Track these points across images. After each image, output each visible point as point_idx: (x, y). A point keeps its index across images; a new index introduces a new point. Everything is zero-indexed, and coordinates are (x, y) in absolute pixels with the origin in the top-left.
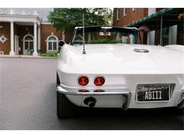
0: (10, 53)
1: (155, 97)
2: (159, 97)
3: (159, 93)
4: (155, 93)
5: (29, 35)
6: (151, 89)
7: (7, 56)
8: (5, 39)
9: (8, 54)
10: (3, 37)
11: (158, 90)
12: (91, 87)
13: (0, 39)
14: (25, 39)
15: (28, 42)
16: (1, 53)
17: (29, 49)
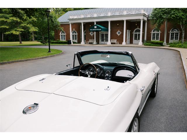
0: (123, 43)
5: (138, 29)
7: (120, 45)
9: (122, 44)
10: (119, 31)
13: (117, 33)
14: (135, 32)
15: (137, 34)
16: (117, 43)
17: (138, 39)
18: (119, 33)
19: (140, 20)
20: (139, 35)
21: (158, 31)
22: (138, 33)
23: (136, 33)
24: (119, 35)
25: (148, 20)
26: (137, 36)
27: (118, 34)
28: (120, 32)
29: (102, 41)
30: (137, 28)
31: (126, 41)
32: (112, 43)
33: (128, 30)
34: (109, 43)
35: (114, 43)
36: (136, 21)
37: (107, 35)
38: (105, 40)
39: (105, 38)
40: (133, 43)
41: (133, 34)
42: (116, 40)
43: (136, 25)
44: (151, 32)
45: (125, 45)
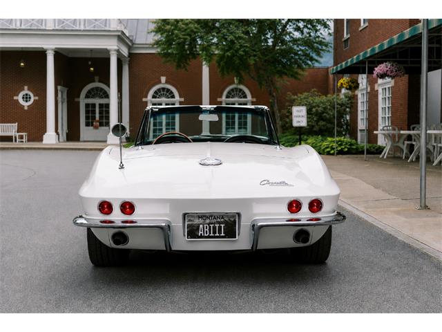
0: (45, 137)
1: (214, 233)
2: (220, 232)
3: (220, 227)
4: (214, 228)
5: (97, 84)
6: (208, 221)
8: (33, 98)
10: (26, 91)
11: (219, 223)
12: (117, 216)
13: (20, 98)
14: (87, 97)
15: (94, 105)
16: (21, 137)
17: (98, 124)
18: (26, 98)
19: (107, 51)
20: (105, 109)
21: (173, 97)
22: (97, 101)
23: (90, 101)
24: (26, 105)
25: (130, 55)
26: (94, 112)
27: (22, 102)
28: (32, 95)
30: (94, 81)
33: (61, 85)
35: (9, 139)
36: (89, 55)
40: (81, 139)
41: (79, 102)
42: (17, 124)
43: (92, 69)
44: (146, 97)
45: (56, 144)
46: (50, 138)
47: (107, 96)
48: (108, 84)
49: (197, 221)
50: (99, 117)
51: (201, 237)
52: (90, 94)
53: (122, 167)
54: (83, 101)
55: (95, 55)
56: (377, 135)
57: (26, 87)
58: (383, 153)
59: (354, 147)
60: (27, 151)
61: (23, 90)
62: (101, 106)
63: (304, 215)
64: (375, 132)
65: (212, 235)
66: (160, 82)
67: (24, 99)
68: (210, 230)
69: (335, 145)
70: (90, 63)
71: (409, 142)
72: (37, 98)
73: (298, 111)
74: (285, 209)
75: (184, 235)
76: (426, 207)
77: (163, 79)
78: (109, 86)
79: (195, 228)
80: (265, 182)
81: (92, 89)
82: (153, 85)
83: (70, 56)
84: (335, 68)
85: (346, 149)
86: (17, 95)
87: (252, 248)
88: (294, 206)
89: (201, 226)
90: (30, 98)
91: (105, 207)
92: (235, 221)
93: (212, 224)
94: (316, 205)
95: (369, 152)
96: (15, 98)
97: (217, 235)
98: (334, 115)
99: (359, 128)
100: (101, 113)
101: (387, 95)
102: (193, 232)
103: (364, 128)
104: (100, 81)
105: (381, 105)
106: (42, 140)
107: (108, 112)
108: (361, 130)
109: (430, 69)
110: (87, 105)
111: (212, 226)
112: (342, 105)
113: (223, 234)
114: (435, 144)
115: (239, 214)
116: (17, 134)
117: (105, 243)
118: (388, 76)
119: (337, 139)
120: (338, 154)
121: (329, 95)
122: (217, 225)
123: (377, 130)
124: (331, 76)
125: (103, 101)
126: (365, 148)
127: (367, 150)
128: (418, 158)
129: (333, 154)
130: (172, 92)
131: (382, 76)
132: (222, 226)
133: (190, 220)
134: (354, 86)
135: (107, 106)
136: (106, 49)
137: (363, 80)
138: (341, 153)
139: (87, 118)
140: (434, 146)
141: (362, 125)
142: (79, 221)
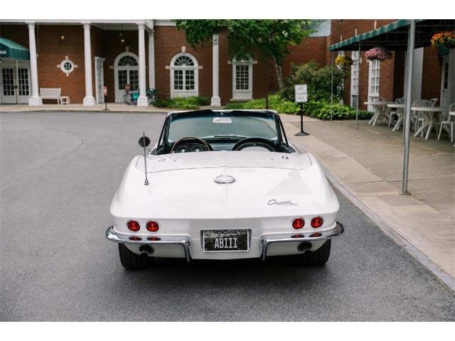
0: (85, 100)
1: (228, 245)
2: (233, 245)
3: (233, 240)
4: (229, 241)
5: (128, 54)
6: (222, 235)
8: (74, 66)
10: (67, 60)
11: (232, 236)
12: (144, 233)
13: (62, 66)
14: (120, 64)
15: (125, 72)
16: (65, 100)
17: (129, 87)
18: (68, 66)
19: (136, 26)
20: (135, 75)
21: (192, 64)
22: (128, 68)
23: (123, 68)
24: (67, 72)
25: (155, 27)
26: (125, 77)
27: (63, 69)
28: (72, 64)
29: (5, 94)
30: (125, 51)
31: (94, 95)
32: (45, 101)
33: (97, 56)
34: (35, 100)
35: (54, 102)
36: (120, 29)
37: (24, 73)
38: (17, 91)
39: (16, 82)
40: (116, 101)
41: (113, 70)
42: (60, 89)
43: (123, 41)
44: (169, 65)
45: (94, 107)
46: (89, 101)
47: (136, 64)
48: (137, 53)
49: (213, 236)
50: (130, 82)
51: (217, 249)
52: (122, 62)
53: (147, 183)
54: (117, 69)
55: (125, 29)
56: (367, 105)
57: (67, 57)
58: (372, 120)
59: (348, 114)
60: (70, 113)
61: (65, 59)
62: (131, 72)
63: (307, 230)
64: (365, 103)
65: (226, 247)
66: (180, 51)
67: (65, 67)
68: (224, 242)
69: (331, 112)
70: (121, 35)
71: (394, 113)
72: (76, 66)
73: (300, 89)
74: (290, 225)
75: (202, 247)
76: (407, 193)
77: (184, 49)
78: (138, 55)
79: (212, 242)
80: (273, 202)
81: (124, 58)
82: (175, 54)
83: (105, 28)
84: (333, 46)
85: (341, 115)
86: (60, 64)
87: (262, 256)
88: (298, 223)
89: (217, 240)
90: (71, 66)
91: (133, 225)
92: (246, 235)
93: (226, 237)
94: (317, 222)
95: (360, 118)
96: (58, 66)
97: (231, 247)
98: (330, 84)
99: (352, 94)
100: (131, 78)
101: (376, 68)
102: (209, 245)
103: (357, 94)
104: (130, 51)
105: (371, 76)
106: (82, 103)
107: (137, 77)
108: (353, 96)
109: (416, 46)
110: (120, 72)
111: (226, 239)
112: (337, 75)
113: (235, 247)
114: (416, 117)
115: (250, 230)
116: (61, 98)
117: (133, 251)
118: (378, 59)
119: (334, 106)
120: (333, 119)
121: (326, 66)
122: (231, 239)
123: (367, 101)
124: (328, 53)
125: (133, 68)
126: (357, 115)
127: (358, 116)
128: (402, 126)
129: (328, 119)
130: (191, 60)
131: (372, 58)
132: (235, 239)
133: (207, 235)
134: (349, 62)
135: (137, 72)
136: (135, 24)
137: (355, 55)
138: (336, 118)
139: (120, 83)
140: (415, 119)
141: (354, 91)
142: (111, 236)
